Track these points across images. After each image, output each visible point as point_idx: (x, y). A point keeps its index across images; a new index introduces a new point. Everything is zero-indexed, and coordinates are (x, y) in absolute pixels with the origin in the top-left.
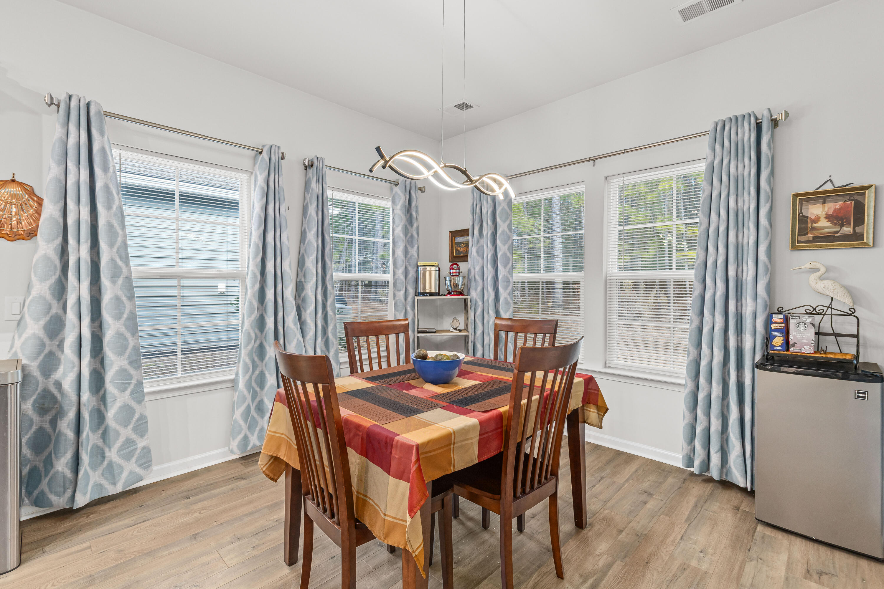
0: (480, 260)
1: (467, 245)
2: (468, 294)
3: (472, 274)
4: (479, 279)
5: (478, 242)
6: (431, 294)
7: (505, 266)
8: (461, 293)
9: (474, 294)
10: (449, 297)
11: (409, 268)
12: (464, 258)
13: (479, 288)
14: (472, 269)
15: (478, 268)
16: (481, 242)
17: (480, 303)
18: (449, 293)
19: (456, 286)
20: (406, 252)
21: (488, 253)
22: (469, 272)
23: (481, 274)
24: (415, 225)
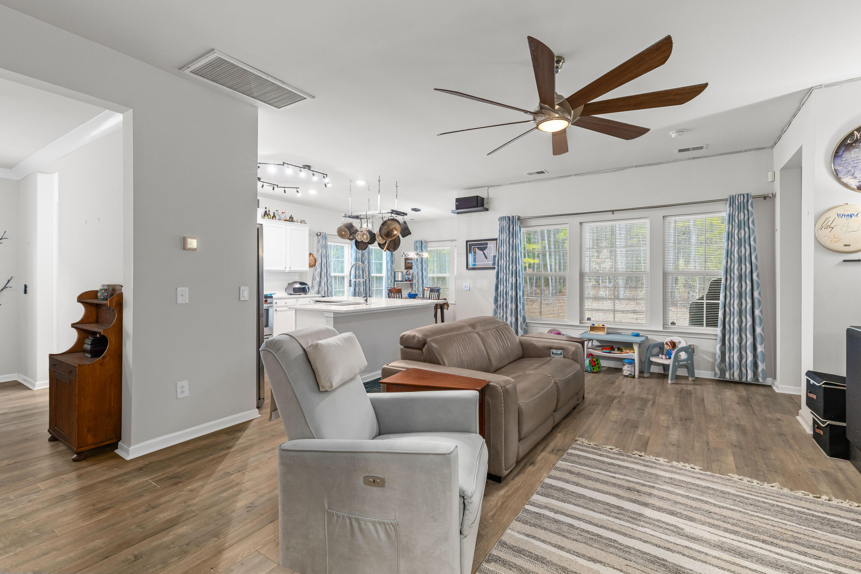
0: (417, 269)
1: (412, 264)
2: (413, 281)
3: (414, 274)
4: (417, 276)
5: (416, 263)
6: (400, 281)
7: (425, 272)
8: (410, 281)
9: (415, 281)
10: (406, 282)
11: (392, 272)
12: (411, 268)
13: (417, 279)
14: (414, 272)
15: (416, 272)
16: (417, 263)
17: (417, 284)
18: (406, 281)
19: (409, 278)
20: (391, 266)
21: (420, 267)
22: (413, 274)
23: (417, 274)
24: (394, 257)
